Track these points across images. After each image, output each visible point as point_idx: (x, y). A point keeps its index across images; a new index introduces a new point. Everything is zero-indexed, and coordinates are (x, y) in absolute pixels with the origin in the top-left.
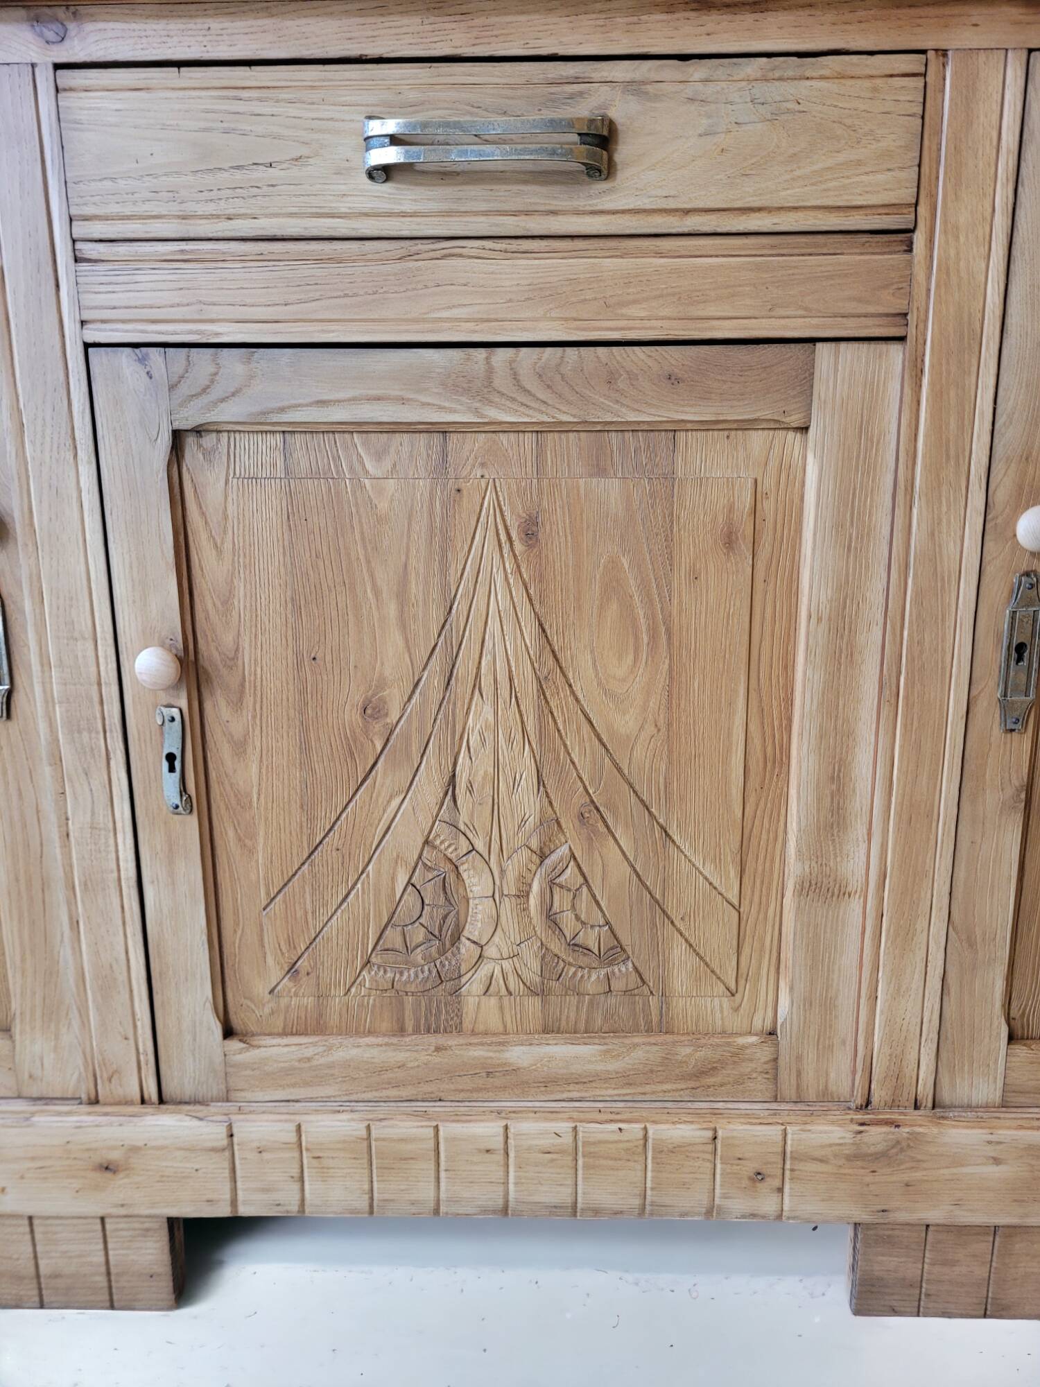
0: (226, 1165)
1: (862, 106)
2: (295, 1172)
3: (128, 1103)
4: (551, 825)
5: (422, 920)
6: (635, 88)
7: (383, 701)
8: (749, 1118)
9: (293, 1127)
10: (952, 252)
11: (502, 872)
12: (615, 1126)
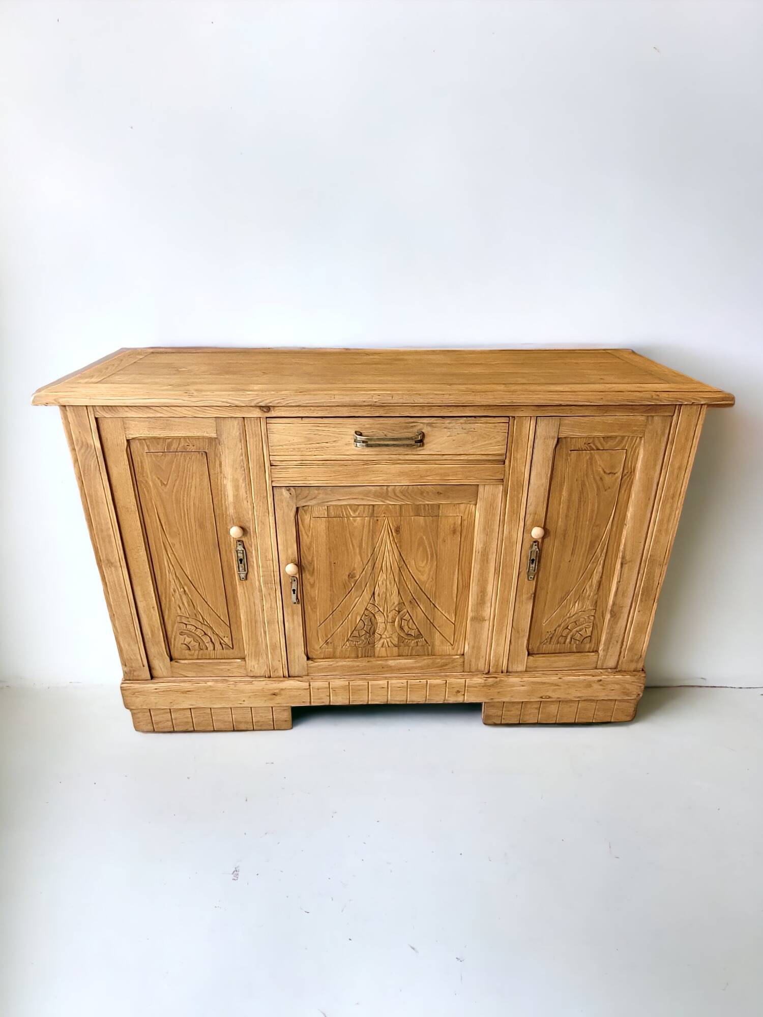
0: (309, 693)
1: (492, 430)
2: (328, 694)
3: (280, 677)
4: (401, 604)
5: (364, 629)
6: (429, 424)
7: (354, 573)
8: (456, 677)
9: (327, 683)
10: (515, 465)
11: (388, 616)
12: (418, 681)
